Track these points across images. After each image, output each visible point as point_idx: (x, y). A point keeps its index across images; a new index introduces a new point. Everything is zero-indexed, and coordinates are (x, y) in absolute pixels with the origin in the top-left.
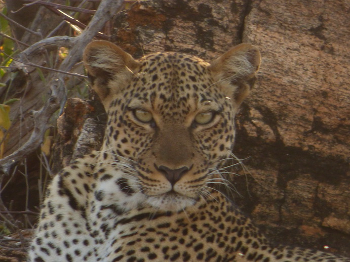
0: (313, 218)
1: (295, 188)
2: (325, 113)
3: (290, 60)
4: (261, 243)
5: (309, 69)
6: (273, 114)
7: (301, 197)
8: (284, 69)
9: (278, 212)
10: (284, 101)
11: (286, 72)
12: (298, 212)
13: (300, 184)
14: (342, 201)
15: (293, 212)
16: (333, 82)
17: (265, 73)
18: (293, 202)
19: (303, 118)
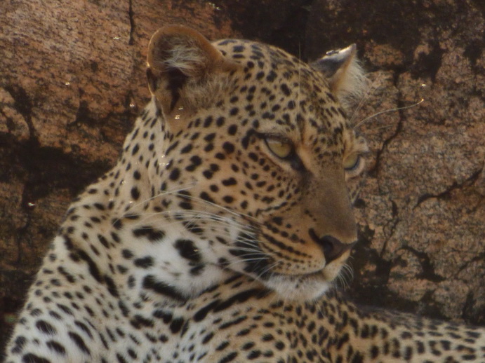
1: (46, 210)
2: (93, 95)
3: (50, 14)
5: (73, 28)
6: (28, 97)
7: (54, 225)
8: (43, 28)
9: (16, 248)
10: (46, 78)
11: (47, 33)
13: (53, 205)
16: (103, 47)
17: (22, 35)
18: (39, 233)
19: (67, 104)
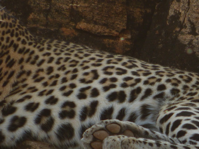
0: (69, 22)
1: (57, 2)
4: (28, 40)
9: (45, 18)
12: (59, 18)
14: (90, 11)
15: (56, 19)
18: (56, 12)
